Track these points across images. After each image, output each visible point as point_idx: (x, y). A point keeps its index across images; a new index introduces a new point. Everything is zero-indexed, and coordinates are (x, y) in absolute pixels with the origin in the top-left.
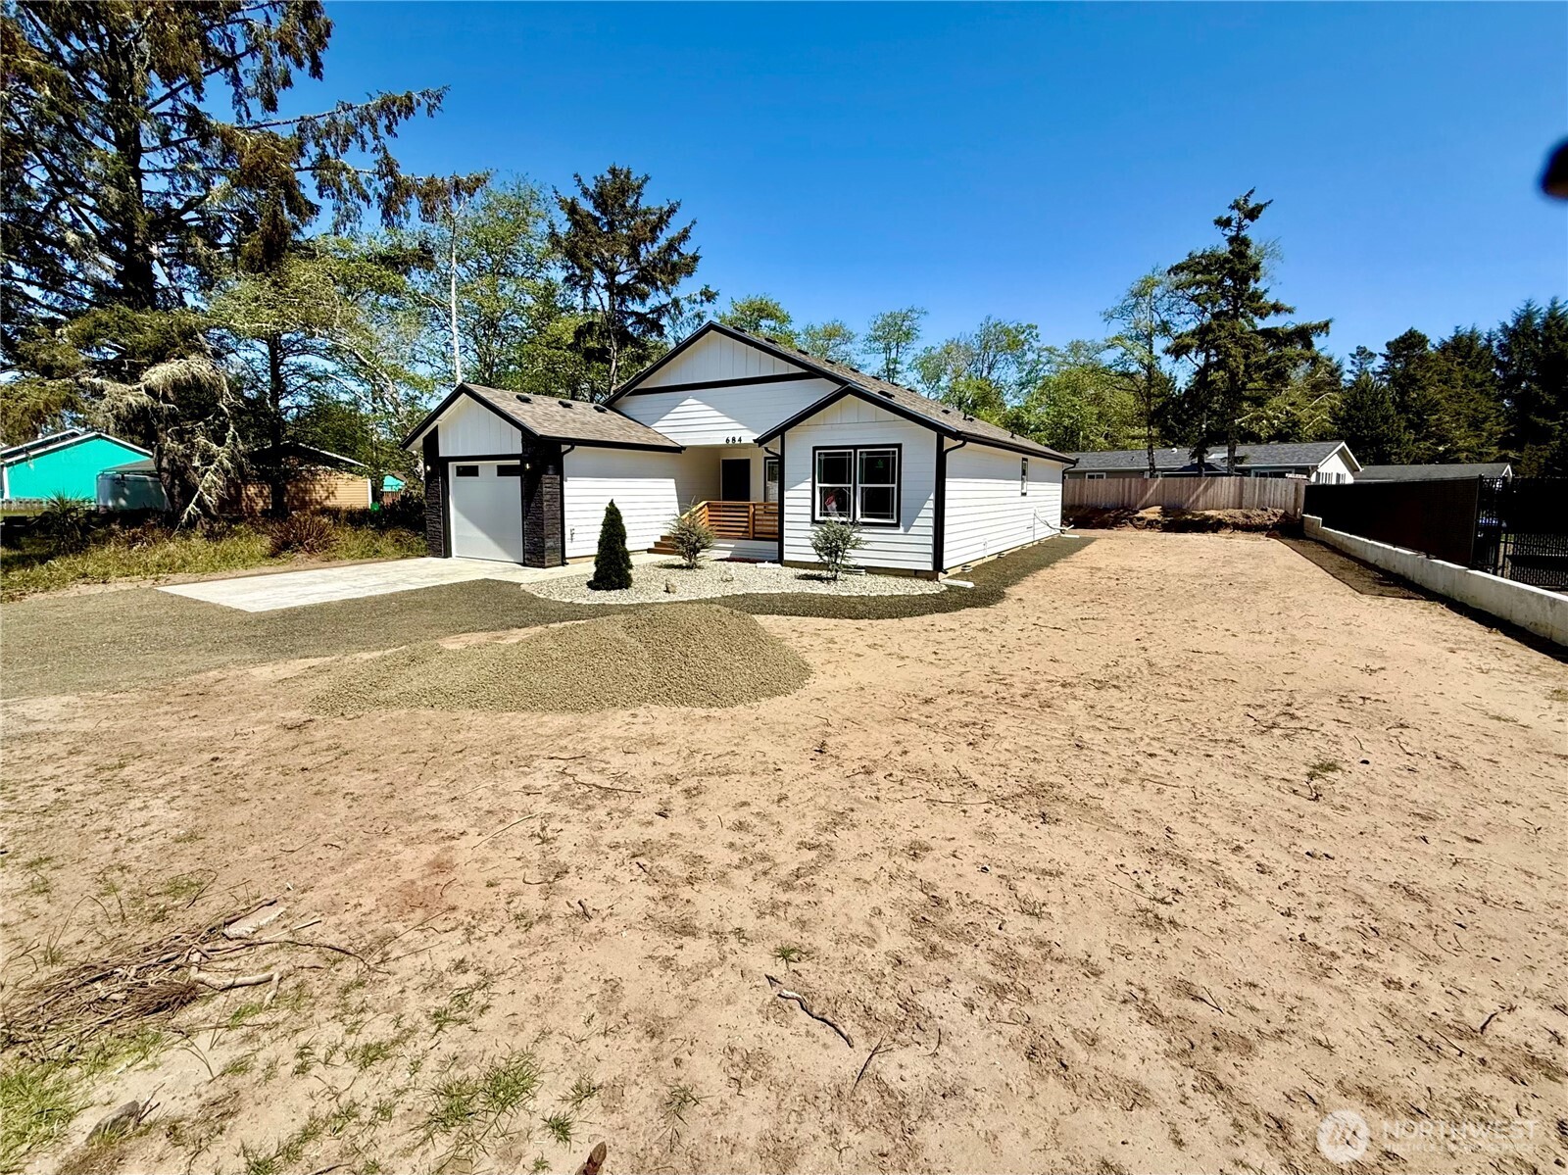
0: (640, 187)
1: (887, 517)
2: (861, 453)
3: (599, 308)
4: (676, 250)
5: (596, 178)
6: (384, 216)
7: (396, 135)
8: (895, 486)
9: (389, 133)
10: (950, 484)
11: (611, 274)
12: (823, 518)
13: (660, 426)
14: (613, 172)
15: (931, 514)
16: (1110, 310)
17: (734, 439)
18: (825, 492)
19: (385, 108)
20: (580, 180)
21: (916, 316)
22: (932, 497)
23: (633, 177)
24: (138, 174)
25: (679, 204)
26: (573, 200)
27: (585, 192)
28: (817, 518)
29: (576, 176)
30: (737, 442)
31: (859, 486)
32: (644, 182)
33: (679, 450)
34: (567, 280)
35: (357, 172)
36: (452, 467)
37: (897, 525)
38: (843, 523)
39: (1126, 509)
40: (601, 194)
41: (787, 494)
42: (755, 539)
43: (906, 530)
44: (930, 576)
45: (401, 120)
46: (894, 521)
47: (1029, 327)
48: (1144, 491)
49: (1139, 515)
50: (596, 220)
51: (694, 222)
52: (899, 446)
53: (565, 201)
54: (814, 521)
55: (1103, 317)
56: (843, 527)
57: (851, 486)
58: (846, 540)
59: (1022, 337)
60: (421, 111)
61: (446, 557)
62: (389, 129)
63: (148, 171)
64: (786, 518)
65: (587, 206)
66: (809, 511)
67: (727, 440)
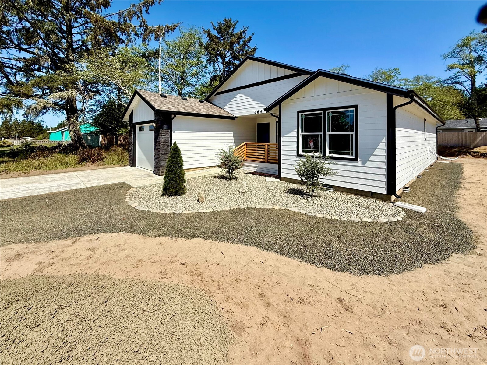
0: (235, 25)
1: (348, 154)
2: (328, 113)
3: (218, 69)
4: (247, 45)
5: (218, 22)
6: (143, 41)
7: (149, 13)
8: (354, 133)
9: (146, 12)
10: (399, 132)
11: (223, 58)
12: (304, 154)
13: (226, 108)
14: (225, 21)
15: (384, 153)
16: (446, 54)
17: (258, 112)
18: (305, 138)
19: (145, 4)
20: (212, 24)
21: (345, 68)
22: (385, 140)
23: (232, 21)
24: (72, 35)
25: (248, 28)
26: (209, 30)
27: (214, 28)
28: (301, 153)
29: (211, 23)
30: (260, 113)
31: (327, 134)
32: (236, 23)
33: (234, 118)
34: (208, 61)
35: (135, 27)
36: (138, 126)
37: (356, 160)
38: (317, 157)
39: (465, 147)
40: (220, 28)
41: (282, 139)
42: (268, 162)
43: (364, 163)
44: (384, 198)
45: (150, 7)
46: (354, 157)
47: (395, 70)
48: (475, 139)
49: (474, 150)
50: (218, 38)
51: (253, 34)
52: (356, 107)
53: (206, 31)
54: (299, 155)
55: (443, 57)
56: (317, 161)
57: (322, 134)
58: (320, 170)
59: (393, 74)
60: (156, 4)
61: (133, 167)
62: (147, 11)
63: (75, 34)
64: (282, 152)
65: (215, 33)
66: (296, 149)
67: (255, 112)
